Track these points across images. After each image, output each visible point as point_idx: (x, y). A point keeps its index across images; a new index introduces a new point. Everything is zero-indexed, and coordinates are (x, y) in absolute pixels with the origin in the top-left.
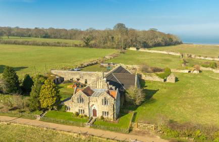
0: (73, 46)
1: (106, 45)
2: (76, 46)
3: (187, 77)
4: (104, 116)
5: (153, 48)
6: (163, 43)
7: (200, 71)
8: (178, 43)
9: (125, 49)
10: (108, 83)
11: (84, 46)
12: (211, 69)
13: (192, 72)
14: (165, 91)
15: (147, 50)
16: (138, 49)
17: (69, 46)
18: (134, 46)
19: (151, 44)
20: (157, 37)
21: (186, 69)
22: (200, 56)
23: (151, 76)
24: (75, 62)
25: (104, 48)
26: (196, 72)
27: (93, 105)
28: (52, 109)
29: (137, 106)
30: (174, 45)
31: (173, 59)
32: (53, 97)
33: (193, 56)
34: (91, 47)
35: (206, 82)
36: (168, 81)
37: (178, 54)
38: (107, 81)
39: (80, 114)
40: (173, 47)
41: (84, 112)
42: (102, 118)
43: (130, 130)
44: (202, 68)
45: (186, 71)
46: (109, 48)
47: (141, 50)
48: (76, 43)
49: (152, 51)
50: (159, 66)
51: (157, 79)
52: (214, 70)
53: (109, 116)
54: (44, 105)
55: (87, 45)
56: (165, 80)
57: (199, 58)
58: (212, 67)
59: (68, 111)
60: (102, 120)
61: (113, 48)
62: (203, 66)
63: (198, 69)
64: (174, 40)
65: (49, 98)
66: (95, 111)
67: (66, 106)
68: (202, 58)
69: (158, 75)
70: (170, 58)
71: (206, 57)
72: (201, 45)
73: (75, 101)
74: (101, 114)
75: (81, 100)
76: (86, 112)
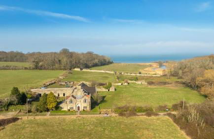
0: (22, 69)
1: (54, 67)
2: (26, 68)
3: (121, 88)
5: (93, 68)
6: (99, 64)
7: (128, 83)
8: (110, 63)
9: (70, 69)
11: (33, 69)
13: (123, 84)
14: (110, 96)
15: (89, 70)
16: (81, 69)
17: (18, 69)
18: (78, 67)
19: (90, 65)
20: (94, 59)
21: (120, 82)
22: (127, 73)
23: (100, 88)
24: (37, 82)
26: (126, 84)
29: (99, 104)
30: (108, 65)
31: (110, 76)
33: (122, 73)
35: (132, 90)
36: (110, 90)
37: (113, 72)
39: (71, 110)
40: (107, 66)
42: (84, 110)
43: (100, 113)
44: (129, 81)
45: (120, 84)
47: (84, 70)
48: (26, 66)
49: (93, 70)
50: (102, 81)
51: (104, 90)
55: (37, 67)
56: (109, 90)
58: (135, 80)
59: (62, 110)
62: (130, 80)
63: (127, 82)
64: (107, 60)
66: (79, 107)
67: (61, 107)
68: (129, 74)
69: (104, 87)
70: (107, 75)
71: (131, 74)
72: (128, 64)
73: (68, 103)
74: (83, 108)
75: (71, 102)
76: (74, 108)
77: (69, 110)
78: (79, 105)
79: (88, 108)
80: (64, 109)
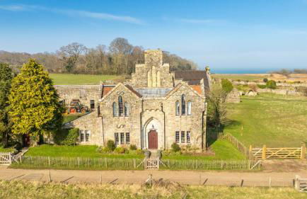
1: (100, 69)
4: (180, 143)
7: (257, 93)
9: (130, 74)
10: (173, 74)
11: (63, 72)
12: (269, 90)
13: (246, 94)
22: (239, 81)
25: (98, 73)
26: (252, 93)
27: (152, 119)
28: (41, 142)
32: (46, 105)
34: (76, 73)
38: (171, 70)
39: (119, 145)
41: (128, 140)
42: (176, 148)
46: (105, 73)
52: (273, 91)
53: (192, 141)
54: (22, 126)
57: (237, 82)
59: (84, 143)
60: (178, 153)
61: (112, 74)
63: (255, 89)
65: (35, 106)
66: (153, 136)
67: (78, 131)
71: (248, 81)
73: (105, 112)
74: (171, 140)
75: (121, 108)
76: (135, 138)
77: (112, 146)
78: (157, 125)
79: (196, 140)
80: (91, 142)
